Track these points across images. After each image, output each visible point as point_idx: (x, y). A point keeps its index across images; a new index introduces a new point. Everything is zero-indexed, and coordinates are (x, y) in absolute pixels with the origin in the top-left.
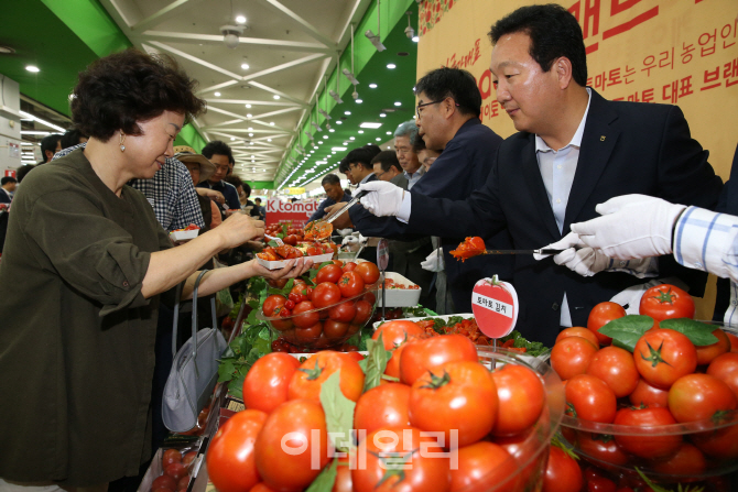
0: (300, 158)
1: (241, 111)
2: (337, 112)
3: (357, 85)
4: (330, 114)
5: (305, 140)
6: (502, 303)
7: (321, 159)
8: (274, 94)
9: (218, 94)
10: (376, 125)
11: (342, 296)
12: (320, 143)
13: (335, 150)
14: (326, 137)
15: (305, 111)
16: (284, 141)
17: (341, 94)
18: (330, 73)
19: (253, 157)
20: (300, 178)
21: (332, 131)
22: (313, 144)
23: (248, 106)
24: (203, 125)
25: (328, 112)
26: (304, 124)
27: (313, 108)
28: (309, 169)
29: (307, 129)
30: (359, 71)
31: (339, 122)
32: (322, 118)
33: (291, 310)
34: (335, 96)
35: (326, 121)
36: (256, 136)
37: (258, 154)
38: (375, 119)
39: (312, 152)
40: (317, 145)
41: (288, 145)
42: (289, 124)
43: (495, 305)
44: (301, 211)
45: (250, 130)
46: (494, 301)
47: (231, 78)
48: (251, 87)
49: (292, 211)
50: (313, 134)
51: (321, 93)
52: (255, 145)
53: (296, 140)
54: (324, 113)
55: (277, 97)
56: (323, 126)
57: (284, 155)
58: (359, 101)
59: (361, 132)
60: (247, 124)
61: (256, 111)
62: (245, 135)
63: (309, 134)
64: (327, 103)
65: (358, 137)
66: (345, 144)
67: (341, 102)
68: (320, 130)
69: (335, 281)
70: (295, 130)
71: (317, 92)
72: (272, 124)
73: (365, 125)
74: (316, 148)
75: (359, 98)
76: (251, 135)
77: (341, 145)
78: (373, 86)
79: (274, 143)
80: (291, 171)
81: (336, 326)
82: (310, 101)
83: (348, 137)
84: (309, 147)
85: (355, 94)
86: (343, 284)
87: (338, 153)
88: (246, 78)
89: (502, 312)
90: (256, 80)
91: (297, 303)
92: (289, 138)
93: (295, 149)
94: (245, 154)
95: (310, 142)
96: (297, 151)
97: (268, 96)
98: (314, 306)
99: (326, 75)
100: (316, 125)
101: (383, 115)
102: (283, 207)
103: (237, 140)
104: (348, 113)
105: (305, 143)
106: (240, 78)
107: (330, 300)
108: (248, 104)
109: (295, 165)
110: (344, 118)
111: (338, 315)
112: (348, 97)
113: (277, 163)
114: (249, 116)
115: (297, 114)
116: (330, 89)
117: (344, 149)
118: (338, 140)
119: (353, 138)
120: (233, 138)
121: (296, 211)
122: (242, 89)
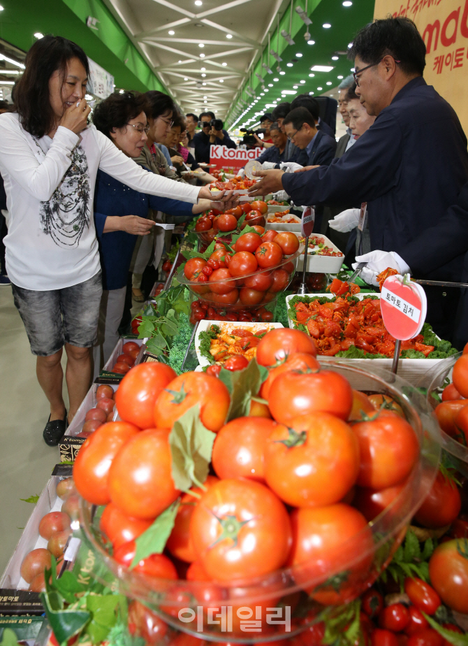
0: (251, 100)
1: (195, 50)
2: (288, 54)
3: (310, 25)
4: (281, 56)
5: (255, 82)
6: (410, 306)
7: (271, 102)
8: (226, 33)
9: (172, 33)
10: (328, 69)
11: (258, 266)
12: (271, 85)
13: (285, 93)
14: (276, 80)
15: (257, 51)
16: (235, 82)
17: (293, 34)
18: (283, 10)
19: (205, 98)
20: (250, 120)
21: (282, 73)
22: (263, 87)
23: (201, 46)
24: (158, 65)
25: (280, 53)
26: (256, 65)
27: (265, 50)
28: (259, 111)
29: (258, 71)
30: (313, 9)
31: (290, 65)
32: (273, 60)
33: (208, 276)
34: (287, 36)
35: (276, 64)
36: (209, 76)
37: (210, 95)
38: (326, 61)
39: (262, 94)
40: (267, 87)
41: (240, 87)
42: (241, 65)
43: (402, 305)
44: (243, 158)
45: (203, 70)
46: (403, 302)
47: (184, 16)
48: (204, 26)
49: (235, 158)
50: (263, 76)
51: (274, 33)
52: (208, 86)
53: (247, 82)
54: (276, 55)
55: (229, 37)
56: (274, 68)
57: (235, 97)
58: (311, 43)
59: (312, 75)
60: (200, 64)
61: (209, 50)
62: (198, 76)
63: (259, 76)
64: (278, 45)
65: (308, 80)
66: (296, 87)
67: (292, 43)
68: (270, 72)
69: (253, 251)
70: (247, 71)
71: (269, 32)
72: (224, 65)
73: (316, 68)
74: (266, 90)
75: (311, 39)
76: (204, 75)
77: (291, 88)
78: (327, 26)
79: (226, 84)
80: (241, 113)
81: (252, 294)
82: (262, 41)
83: (298, 81)
84: (259, 90)
85: (307, 35)
86: (261, 254)
87: (288, 96)
88: (199, 16)
89: (409, 315)
90: (208, 17)
91: (214, 270)
92: (240, 79)
93: (246, 91)
94: (197, 95)
95: (260, 84)
96: (247, 94)
97: (221, 36)
98: (231, 275)
99: (279, 13)
100: (267, 68)
101: (335, 58)
102: (226, 153)
103: (189, 81)
104: (299, 55)
105: (255, 85)
106: (192, 15)
107: (246, 270)
108: (202, 44)
109: (245, 107)
110: (295, 60)
111: (254, 284)
112: (300, 38)
113: (228, 105)
114: (202, 56)
115: (249, 55)
116: (282, 30)
117: (294, 93)
118: (288, 83)
119: (303, 82)
120: (186, 78)
121: (239, 158)
122: (195, 28)
